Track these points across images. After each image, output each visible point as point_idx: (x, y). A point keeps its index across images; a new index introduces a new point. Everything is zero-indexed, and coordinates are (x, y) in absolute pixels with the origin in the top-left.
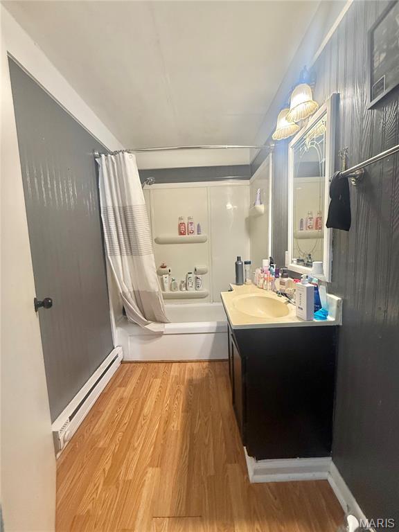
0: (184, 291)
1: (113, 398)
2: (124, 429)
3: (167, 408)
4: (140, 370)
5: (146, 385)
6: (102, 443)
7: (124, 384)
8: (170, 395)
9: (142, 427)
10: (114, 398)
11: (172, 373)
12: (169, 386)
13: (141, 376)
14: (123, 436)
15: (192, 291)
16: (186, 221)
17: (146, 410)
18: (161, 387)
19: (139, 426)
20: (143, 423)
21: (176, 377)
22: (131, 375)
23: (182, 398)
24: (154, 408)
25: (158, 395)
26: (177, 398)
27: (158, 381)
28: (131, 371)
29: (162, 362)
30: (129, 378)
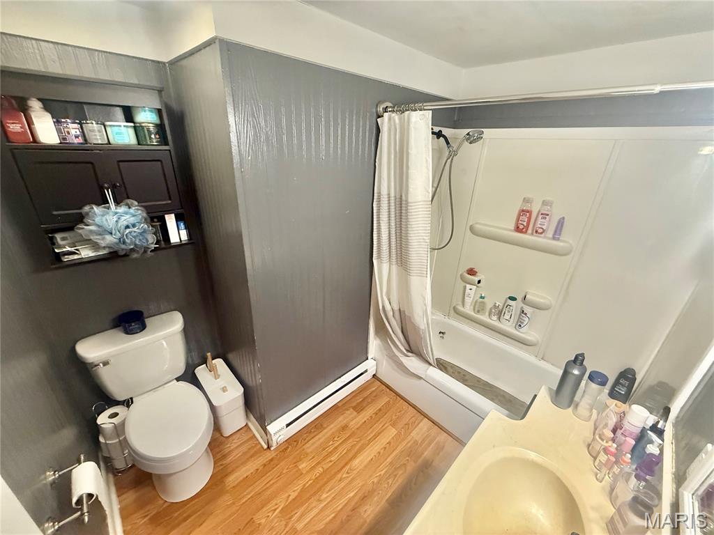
0: (494, 321)
1: (340, 419)
2: (326, 467)
3: (376, 480)
4: (384, 400)
5: (378, 427)
6: (303, 465)
7: (359, 409)
8: (391, 463)
9: (340, 480)
10: (340, 421)
11: (414, 434)
12: (399, 449)
13: (380, 410)
14: (321, 475)
15: (508, 327)
16: (535, 208)
17: (356, 462)
18: (389, 443)
19: (339, 476)
20: (344, 476)
21: (416, 442)
22: (372, 402)
23: (400, 481)
24: (366, 467)
25: (379, 453)
26: (396, 476)
27: (392, 432)
28: (375, 396)
29: (414, 407)
30: (369, 403)
